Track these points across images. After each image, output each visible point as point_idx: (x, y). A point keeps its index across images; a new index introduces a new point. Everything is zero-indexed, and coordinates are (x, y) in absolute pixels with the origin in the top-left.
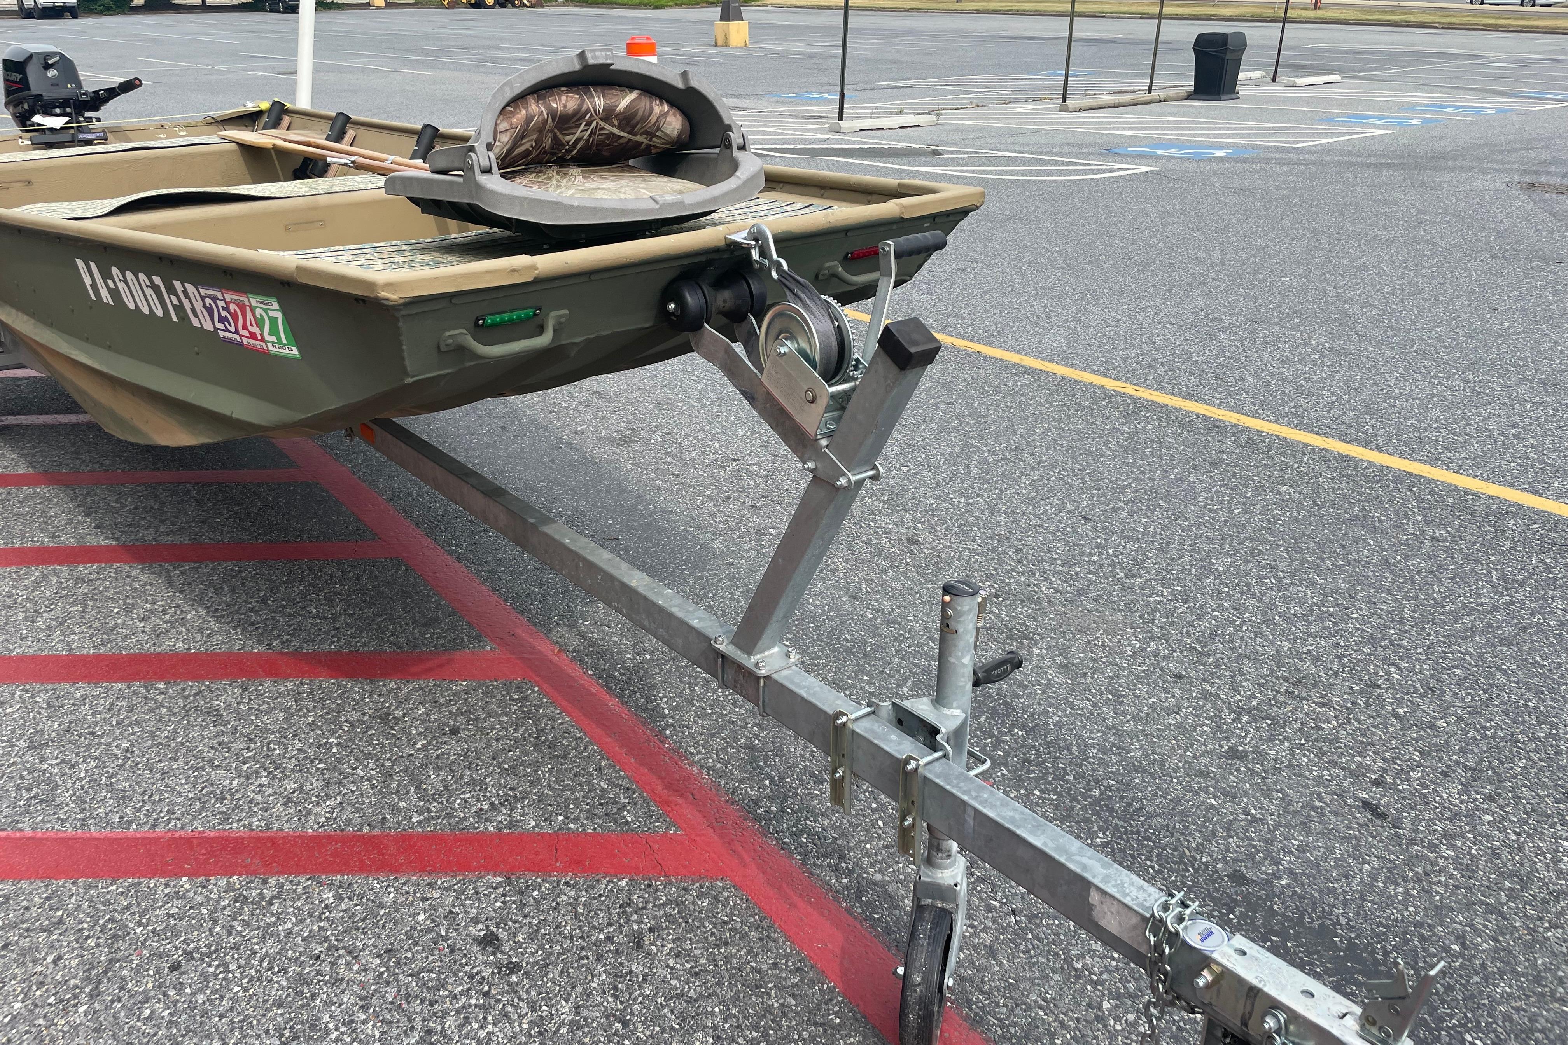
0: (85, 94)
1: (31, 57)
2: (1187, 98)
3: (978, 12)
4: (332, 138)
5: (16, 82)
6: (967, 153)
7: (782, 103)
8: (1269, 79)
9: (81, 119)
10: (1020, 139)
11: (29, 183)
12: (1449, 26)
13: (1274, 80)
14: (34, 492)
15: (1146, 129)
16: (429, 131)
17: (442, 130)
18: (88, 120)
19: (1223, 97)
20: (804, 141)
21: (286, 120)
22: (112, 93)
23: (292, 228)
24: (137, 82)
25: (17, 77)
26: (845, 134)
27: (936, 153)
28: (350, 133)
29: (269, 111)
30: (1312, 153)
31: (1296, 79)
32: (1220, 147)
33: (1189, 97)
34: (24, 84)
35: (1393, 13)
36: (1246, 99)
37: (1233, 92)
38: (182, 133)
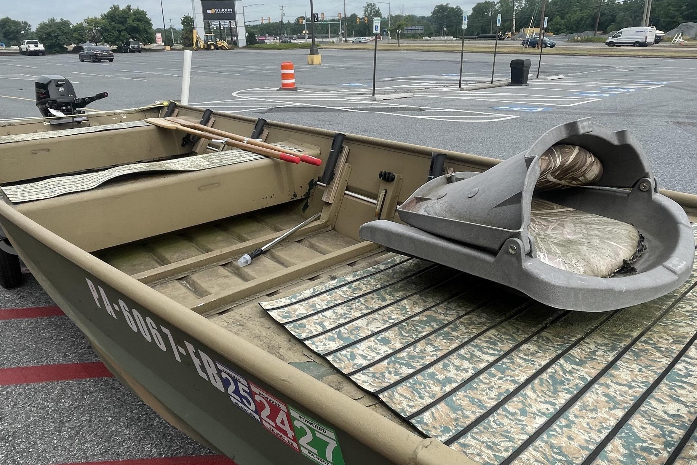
0: (78, 100)
1: (50, 81)
2: (508, 85)
3: (407, 50)
4: (203, 123)
5: (43, 94)
6: (435, 109)
7: (345, 88)
8: (536, 77)
9: (76, 112)
10: (452, 103)
11: (49, 150)
12: (592, 55)
13: (537, 78)
14: (51, 321)
15: (502, 98)
16: (262, 122)
17: (268, 121)
18: (79, 112)
19: (523, 85)
20: (363, 105)
21: (177, 111)
22: (92, 99)
23: (202, 188)
24: (106, 94)
25: (44, 91)
26: (378, 101)
27: (421, 110)
28: (212, 119)
29: (168, 106)
30: (575, 109)
31: (547, 77)
32: (538, 106)
33: (509, 85)
34: (47, 95)
35: (568, 50)
36: (532, 86)
37: (527, 83)
38: (124, 117)
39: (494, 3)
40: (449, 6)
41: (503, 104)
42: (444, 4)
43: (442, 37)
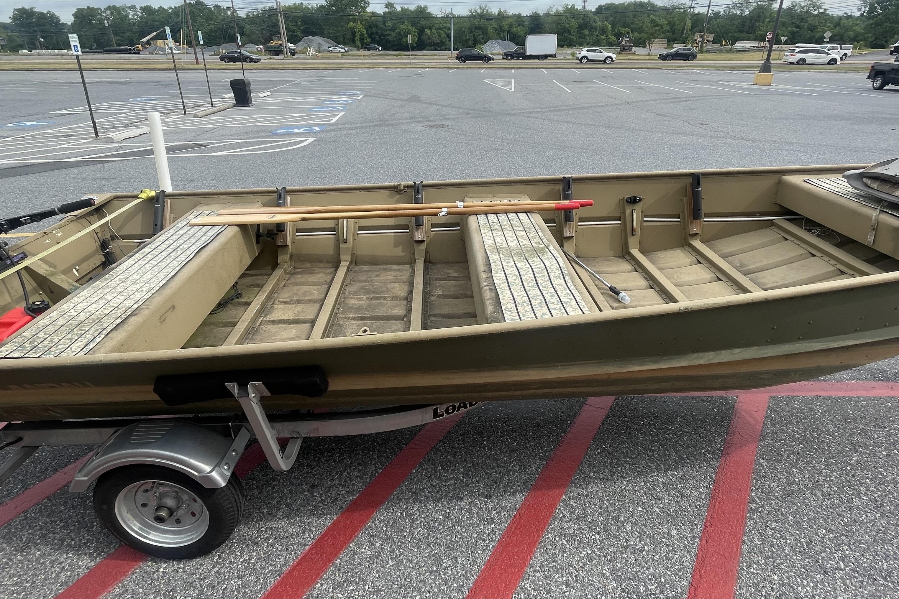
2: (238, 106)
15: (258, 122)
19: (250, 105)
20: (110, 150)
27: (201, 145)
28: (289, 199)
32: (310, 126)
33: (234, 106)
36: (258, 105)
37: (251, 103)
38: (59, 234)
39: (101, 10)
40: (36, 10)
41: (281, 128)
42: (27, 7)
43: (49, 51)
